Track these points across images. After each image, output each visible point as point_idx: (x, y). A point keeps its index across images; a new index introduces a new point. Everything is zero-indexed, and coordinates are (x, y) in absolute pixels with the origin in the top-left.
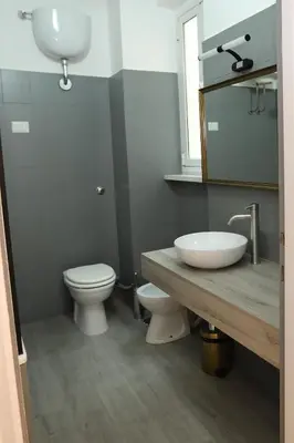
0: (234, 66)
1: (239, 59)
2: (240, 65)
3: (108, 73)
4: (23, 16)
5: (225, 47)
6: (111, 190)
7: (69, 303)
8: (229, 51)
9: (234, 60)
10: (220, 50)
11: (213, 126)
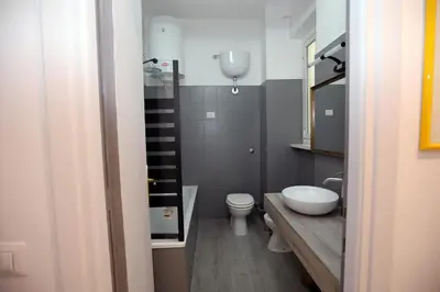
0: (335, 69)
1: (339, 62)
2: (340, 67)
3: (259, 83)
4: (215, 57)
5: (326, 55)
6: (258, 152)
7: (228, 214)
8: (330, 57)
9: (336, 63)
10: (323, 58)
11: (329, 112)
